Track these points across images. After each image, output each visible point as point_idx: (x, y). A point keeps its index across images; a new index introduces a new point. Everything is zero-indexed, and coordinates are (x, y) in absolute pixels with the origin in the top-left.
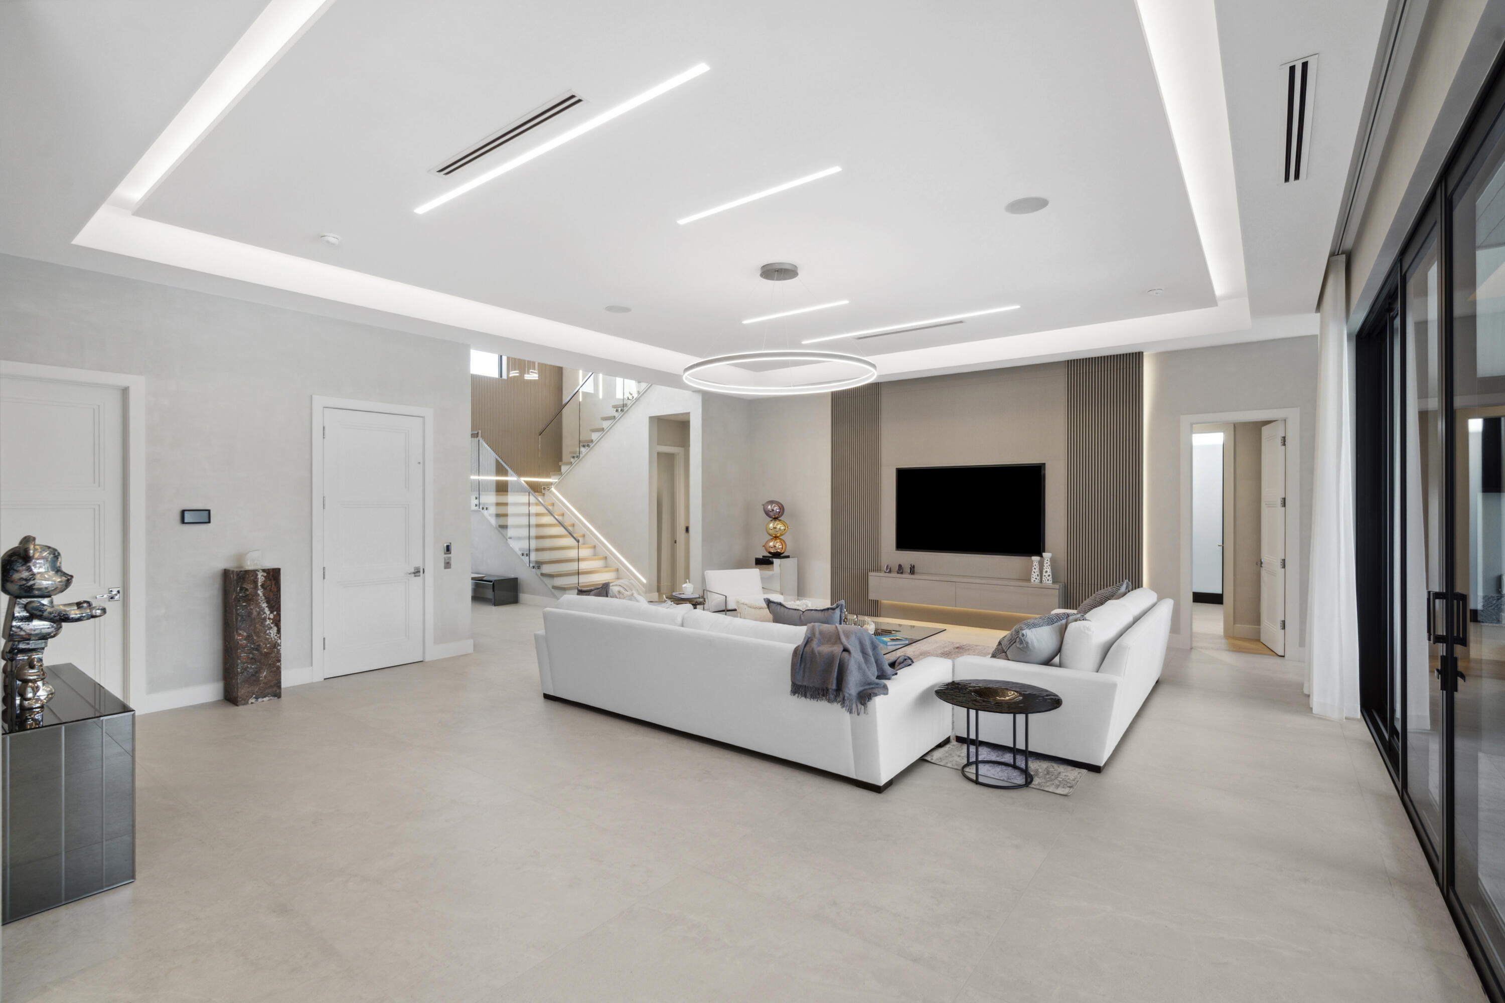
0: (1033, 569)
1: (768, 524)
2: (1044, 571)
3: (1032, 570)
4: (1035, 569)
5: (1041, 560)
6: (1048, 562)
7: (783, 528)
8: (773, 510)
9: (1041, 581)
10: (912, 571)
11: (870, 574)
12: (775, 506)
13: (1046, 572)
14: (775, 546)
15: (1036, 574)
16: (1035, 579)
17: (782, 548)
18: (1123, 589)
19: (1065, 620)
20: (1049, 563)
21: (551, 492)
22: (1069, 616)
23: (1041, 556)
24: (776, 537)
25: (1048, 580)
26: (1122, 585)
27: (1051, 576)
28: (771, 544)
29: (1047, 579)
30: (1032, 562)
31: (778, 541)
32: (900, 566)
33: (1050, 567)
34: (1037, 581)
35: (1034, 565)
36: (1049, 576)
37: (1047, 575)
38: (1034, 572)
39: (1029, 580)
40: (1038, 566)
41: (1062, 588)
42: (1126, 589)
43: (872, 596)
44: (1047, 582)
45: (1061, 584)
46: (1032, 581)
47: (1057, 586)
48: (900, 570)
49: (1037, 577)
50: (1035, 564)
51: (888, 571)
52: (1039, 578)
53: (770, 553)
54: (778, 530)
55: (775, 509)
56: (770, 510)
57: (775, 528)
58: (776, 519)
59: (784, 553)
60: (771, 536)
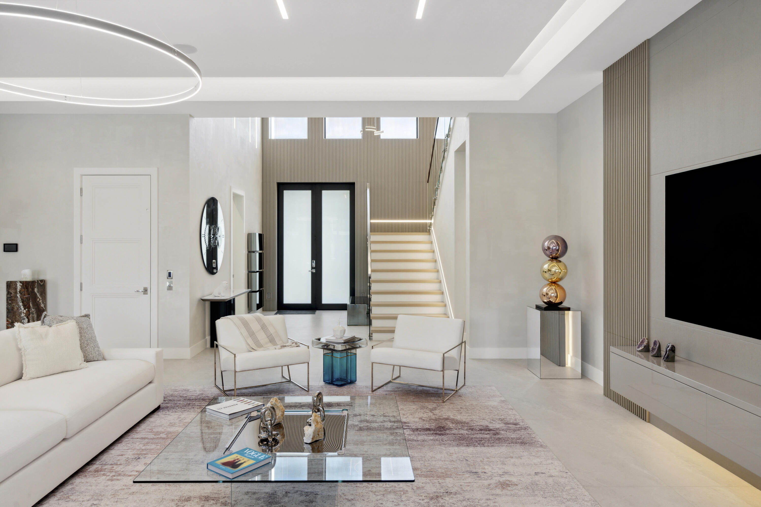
1: (544, 264)
14: (548, 294)
17: (558, 297)
21: (432, 231)
24: (552, 283)
28: (545, 290)
32: (655, 343)
53: (544, 302)
54: (553, 273)
55: (551, 247)
56: (546, 248)
57: (549, 270)
58: (555, 259)
59: (561, 303)
60: (548, 280)
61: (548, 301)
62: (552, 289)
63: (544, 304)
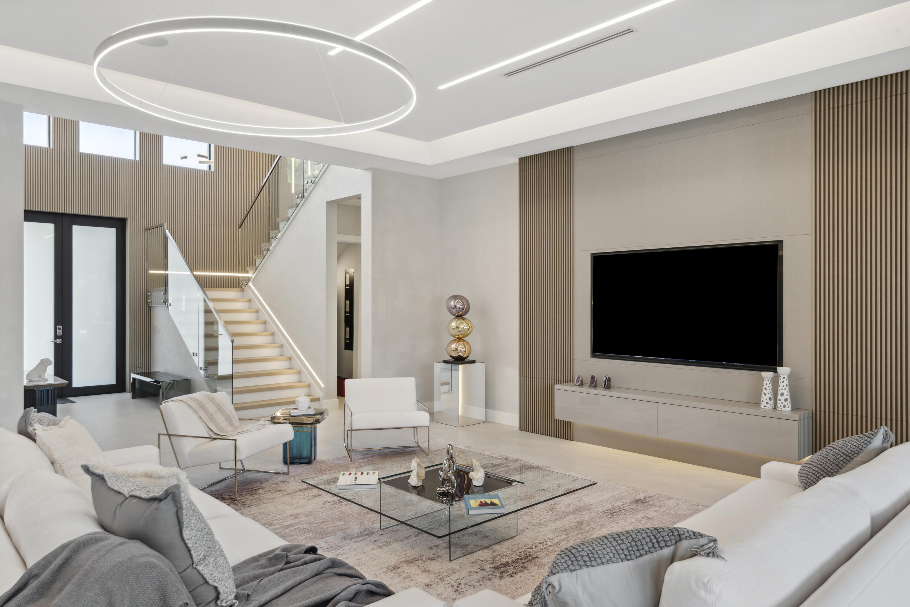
0: (763, 389)
1: (451, 322)
2: (779, 393)
3: (762, 391)
4: (766, 389)
5: (774, 376)
6: (784, 380)
7: (466, 327)
8: (456, 307)
9: (775, 408)
10: (608, 384)
11: (557, 386)
12: (458, 302)
13: (782, 395)
14: (457, 349)
15: (768, 396)
16: (766, 405)
17: (465, 351)
18: (877, 441)
19: (672, 548)
20: (786, 382)
21: (250, 287)
22: (680, 540)
23: (775, 371)
24: (459, 339)
25: (784, 406)
26: (875, 435)
27: (789, 401)
28: (453, 346)
29: (782, 405)
30: (762, 379)
31: (461, 343)
32: (593, 377)
33: (787, 388)
34: (770, 407)
35: (765, 384)
36: (786, 400)
37: (782, 399)
38: (765, 394)
39: (757, 404)
40: (770, 386)
41: (808, 417)
42: (883, 442)
43: (559, 415)
44: (783, 409)
45: (806, 412)
46: (762, 406)
47: (796, 416)
48: (593, 383)
49: (768, 401)
50: (765, 382)
51: (578, 384)
52: (771, 402)
53: (451, 357)
54: (461, 330)
55: (458, 306)
56: (453, 307)
57: (457, 327)
58: (459, 317)
59: (467, 357)
60: (454, 337)
61: (457, 356)
62: (460, 345)
63: (451, 359)
